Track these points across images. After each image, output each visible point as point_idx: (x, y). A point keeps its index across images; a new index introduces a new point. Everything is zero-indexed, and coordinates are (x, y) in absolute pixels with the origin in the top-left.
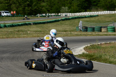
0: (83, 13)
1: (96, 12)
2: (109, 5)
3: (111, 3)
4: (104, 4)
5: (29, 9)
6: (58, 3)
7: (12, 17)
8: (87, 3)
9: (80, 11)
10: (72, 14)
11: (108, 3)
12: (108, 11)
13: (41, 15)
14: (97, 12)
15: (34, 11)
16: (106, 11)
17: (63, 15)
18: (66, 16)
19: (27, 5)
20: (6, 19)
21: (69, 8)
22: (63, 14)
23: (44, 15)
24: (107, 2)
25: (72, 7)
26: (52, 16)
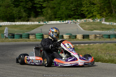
2: (9, 16)
3: (11, 14)
4: (4, 15)
11: (8, 14)
12: (9, 22)
16: (7, 22)
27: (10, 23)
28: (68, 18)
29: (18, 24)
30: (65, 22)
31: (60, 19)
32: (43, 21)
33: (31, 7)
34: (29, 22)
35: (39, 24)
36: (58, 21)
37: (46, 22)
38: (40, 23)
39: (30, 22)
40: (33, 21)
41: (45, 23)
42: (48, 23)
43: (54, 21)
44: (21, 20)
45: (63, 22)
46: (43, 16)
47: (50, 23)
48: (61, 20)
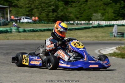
0: (120, 21)
5: (54, 15)
6: (90, 8)
7: (33, 23)
10: (107, 22)
13: (68, 23)
15: (60, 17)
17: (95, 24)
18: (99, 24)
19: (51, 11)
20: (26, 26)
21: (103, 15)
22: (96, 22)
23: (72, 22)
25: (107, 14)
26: (81, 24)
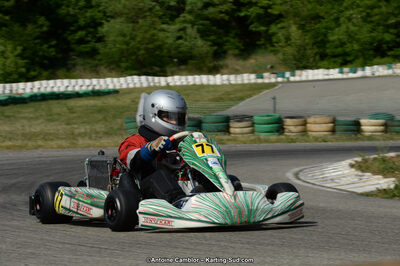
1: (95, 81)
2: (142, 52)
3: (150, 46)
4: (124, 47)
8: (54, 43)
9: (33, 73)
12: (143, 78)
14: (102, 81)
16: (136, 78)
24: (138, 39)
27: (147, 80)
28: (375, 57)
29: (178, 83)
30: (360, 73)
31: (340, 60)
32: (273, 70)
33: (227, 18)
34: (218, 76)
35: (260, 81)
36: (333, 68)
37: (288, 74)
38: (262, 78)
39: (225, 77)
40: (236, 72)
41: (280, 79)
42: (292, 79)
43: (318, 68)
44: (190, 67)
45: (355, 72)
46: (272, 51)
47: (300, 76)
48: (344, 64)
